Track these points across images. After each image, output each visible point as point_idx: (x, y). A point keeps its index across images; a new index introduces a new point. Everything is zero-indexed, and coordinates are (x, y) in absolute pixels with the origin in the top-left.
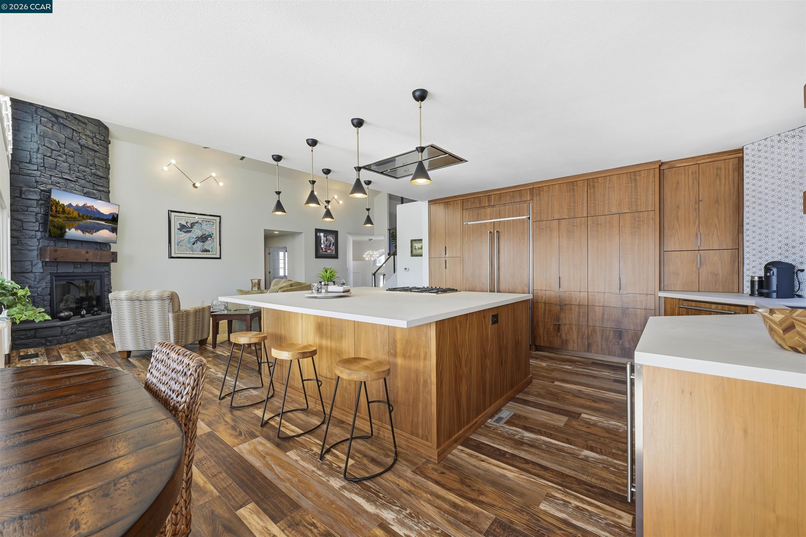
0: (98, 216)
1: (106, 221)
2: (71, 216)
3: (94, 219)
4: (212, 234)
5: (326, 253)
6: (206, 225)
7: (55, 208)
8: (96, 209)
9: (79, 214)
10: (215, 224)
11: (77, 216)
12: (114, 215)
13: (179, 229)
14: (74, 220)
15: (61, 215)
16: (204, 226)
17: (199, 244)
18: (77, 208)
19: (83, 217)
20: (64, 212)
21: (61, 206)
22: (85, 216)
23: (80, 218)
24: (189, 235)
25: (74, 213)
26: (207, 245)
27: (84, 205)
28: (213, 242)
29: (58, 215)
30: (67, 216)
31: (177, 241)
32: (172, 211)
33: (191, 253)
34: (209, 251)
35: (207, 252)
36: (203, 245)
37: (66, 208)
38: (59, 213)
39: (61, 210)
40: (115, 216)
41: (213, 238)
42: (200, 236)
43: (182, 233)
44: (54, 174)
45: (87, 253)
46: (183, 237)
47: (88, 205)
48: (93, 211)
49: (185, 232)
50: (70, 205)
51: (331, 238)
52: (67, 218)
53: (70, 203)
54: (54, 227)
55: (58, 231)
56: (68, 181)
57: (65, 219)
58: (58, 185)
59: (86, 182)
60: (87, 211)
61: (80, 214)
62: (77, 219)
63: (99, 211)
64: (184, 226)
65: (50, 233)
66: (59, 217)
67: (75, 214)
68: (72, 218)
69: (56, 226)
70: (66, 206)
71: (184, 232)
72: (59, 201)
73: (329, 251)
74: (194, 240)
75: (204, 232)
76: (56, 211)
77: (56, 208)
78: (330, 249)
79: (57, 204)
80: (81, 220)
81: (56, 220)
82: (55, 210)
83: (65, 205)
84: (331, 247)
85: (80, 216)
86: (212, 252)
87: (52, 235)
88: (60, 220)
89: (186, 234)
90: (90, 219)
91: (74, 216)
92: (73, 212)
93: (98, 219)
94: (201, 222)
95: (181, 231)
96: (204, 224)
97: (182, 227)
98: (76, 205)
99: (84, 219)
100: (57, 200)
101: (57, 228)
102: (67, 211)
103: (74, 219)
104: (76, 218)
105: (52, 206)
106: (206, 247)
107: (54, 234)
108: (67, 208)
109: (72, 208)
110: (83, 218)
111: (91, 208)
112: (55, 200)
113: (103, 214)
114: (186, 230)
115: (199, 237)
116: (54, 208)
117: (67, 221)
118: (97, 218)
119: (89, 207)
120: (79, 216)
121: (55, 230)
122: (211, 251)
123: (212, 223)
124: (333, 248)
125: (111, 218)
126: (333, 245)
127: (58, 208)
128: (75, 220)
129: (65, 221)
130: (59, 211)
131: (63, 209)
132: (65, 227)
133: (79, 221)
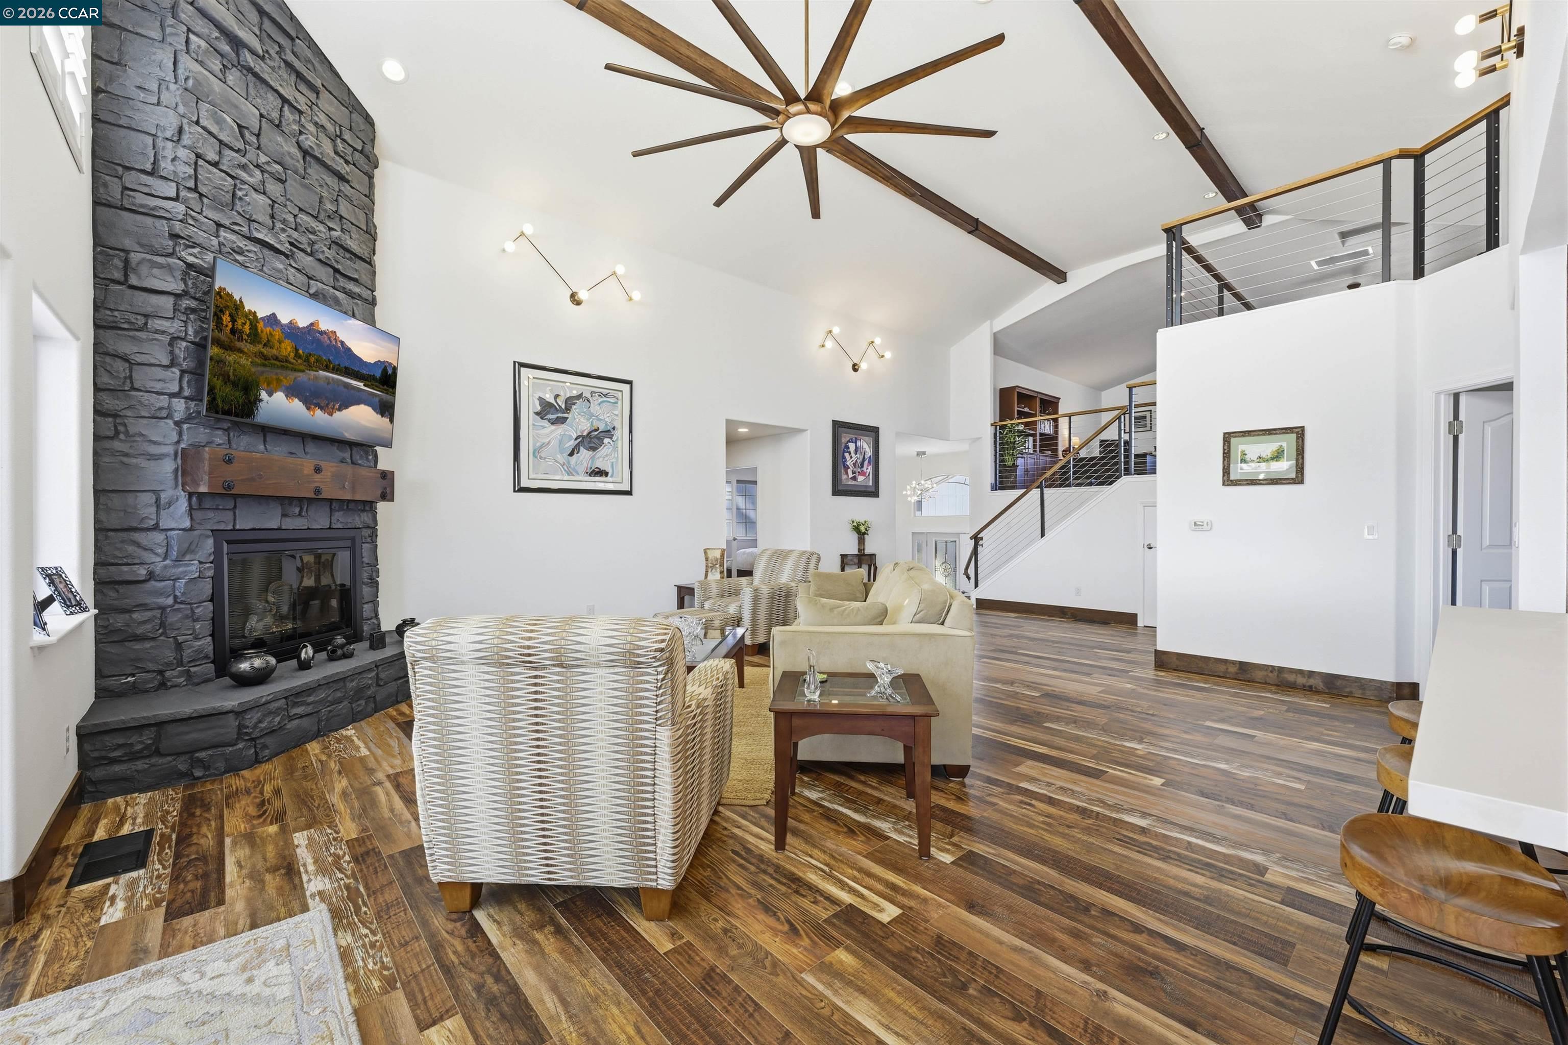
0: (346, 363)
1: (367, 380)
2: (274, 352)
3: (337, 370)
4: (614, 428)
5: (853, 483)
6: (599, 404)
7: (229, 319)
8: (342, 343)
9: (297, 350)
10: (620, 403)
11: (292, 355)
12: (385, 368)
13: (537, 414)
14: (282, 367)
15: (247, 347)
16: (595, 408)
17: (584, 454)
18: (292, 331)
19: (307, 360)
20: (255, 336)
21: (246, 315)
22: (312, 360)
23: (300, 361)
24: (560, 429)
25: (283, 345)
26: (603, 458)
27: (312, 324)
28: (615, 448)
29: (239, 344)
30: (264, 351)
31: (534, 445)
32: (522, 365)
33: (566, 478)
34: (606, 474)
35: (601, 476)
36: (593, 458)
37: (261, 325)
38: (241, 339)
39: (247, 328)
40: (390, 372)
41: (614, 438)
42: (585, 434)
43: (545, 423)
44: (227, 222)
45: (318, 470)
46: (548, 435)
47: (323, 327)
48: (336, 347)
49: (554, 422)
50: (272, 319)
51: (865, 446)
52: (265, 358)
53: (274, 314)
54: (226, 379)
55: (237, 394)
56: (266, 252)
57: (258, 361)
58: (239, 258)
59: (317, 263)
60: (319, 342)
61: (301, 352)
62: (290, 363)
63: (349, 350)
64: (550, 405)
65: (214, 399)
66: (240, 351)
67: (287, 348)
68: (277, 359)
69: (232, 378)
70: (262, 319)
71: (549, 420)
72: (240, 301)
73: (861, 478)
74: (572, 443)
75: (597, 424)
76: (233, 331)
77: (233, 321)
78: (862, 473)
79: (237, 309)
80: (302, 367)
81: (231, 358)
82: (230, 325)
83: (259, 315)
84: (864, 469)
85: (300, 357)
86: (612, 476)
87: (217, 405)
88: (243, 361)
89: (553, 427)
90: (327, 368)
91: (284, 353)
92: (280, 342)
93: (348, 372)
94: (589, 396)
95: (542, 418)
96: (596, 403)
97: (546, 410)
98: (290, 322)
99: (310, 367)
100: (237, 297)
101: (235, 385)
102: (264, 337)
103: (282, 363)
104: (287, 361)
105: (222, 311)
106: (601, 464)
107: (224, 403)
108: (265, 326)
109: (278, 329)
110: (308, 363)
111: (329, 338)
112: (230, 296)
113: (360, 360)
114: (554, 416)
115: (583, 437)
116: (226, 318)
117: (264, 365)
118: (346, 368)
119: (325, 332)
120: (297, 356)
121: (228, 389)
122: (610, 475)
123: (613, 400)
124: (869, 469)
125: (378, 374)
126: (869, 462)
127: (240, 322)
128: (287, 368)
129: (257, 365)
130: (241, 332)
131: (254, 327)
132: (258, 385)
133: (295, 370)
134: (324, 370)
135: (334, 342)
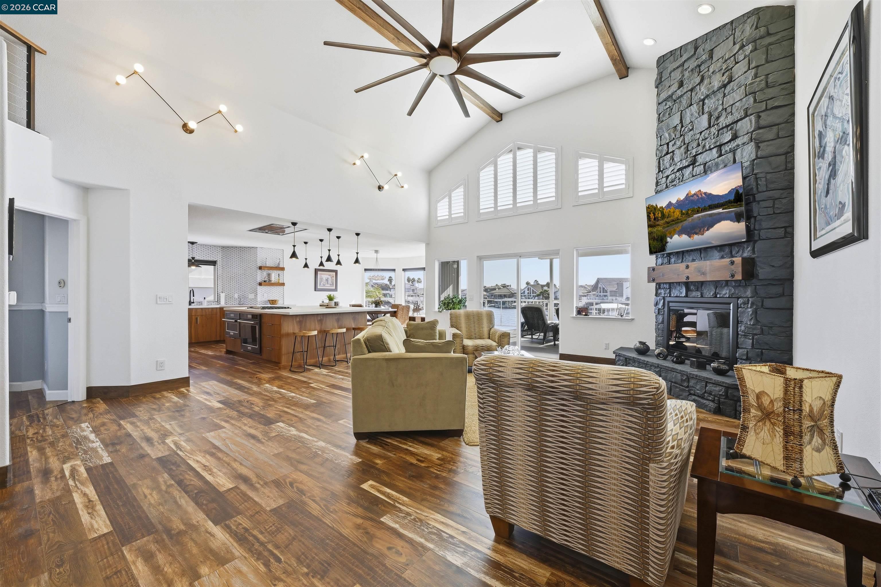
0: (710, 203)
1: (725, 205)
2: (672, 218)
3: (704, 210)
8: (705, 193)
9: (682, 211)
11: (680, 215)
12: (737, 191)
14: (676, 223)
15: (661, 222)
18: (680, 204)
19: (687, 213)
20: (663, 216)
21: (659, 210)
22: (690, 212)
23: (684, 216)
25: (675, 213)
27: (687, 194)
29: (657, 223)
30: (667, 220)
37: (665, 211)
38: (658, 220)
39: (660, 215)
40: (741, 191)
45: (687, 267)
47: (693, 192)
48: (702, 198)
52: (668, 223)
53: (670, 202)
54: (654, 239)
55: (659, 243)
57: (665, 225)
60: (692, 202)
61: (684, 211)
63: (710, 194)
66: (658, 225)
67: (677, 213)
68: (673, 221)
69: (656, 238)
72: (656, 205)
76: (655, 219)
77: (654, 214)
79: (655, 210)
80: (685, 218)
81: (655, 230)
83: (664, 207)
85: (684, 214)
88: (660, 228)
90: (698, 212)
91: (676, 216)
93: (711, 207)
98: (677, 201)
100: (655, 205)
101: (657, 240)
102: (667, 214)
103: (677, 221)
104: (678, 219)
105: (650, 213)
107: (654, 248)
108: (667, 209)
109: (672, 207)
110: (688, 215)
111: (698, 196)
112: (652, 206)
113: (718, 196)
116: (652, 216)
117: (668, 226)
118: (709, 206)
119: (695, 194)
120: (682, 214)
121: (655, 243)
125: (732, 198)
127: (657, 214)
128: (678, 223)
129: (665, 227)
130: (658, 218)
131: (662, 213)
132: (666, 236)
133: (682, 221)
134: (697, 214)
135: (700, 196)
